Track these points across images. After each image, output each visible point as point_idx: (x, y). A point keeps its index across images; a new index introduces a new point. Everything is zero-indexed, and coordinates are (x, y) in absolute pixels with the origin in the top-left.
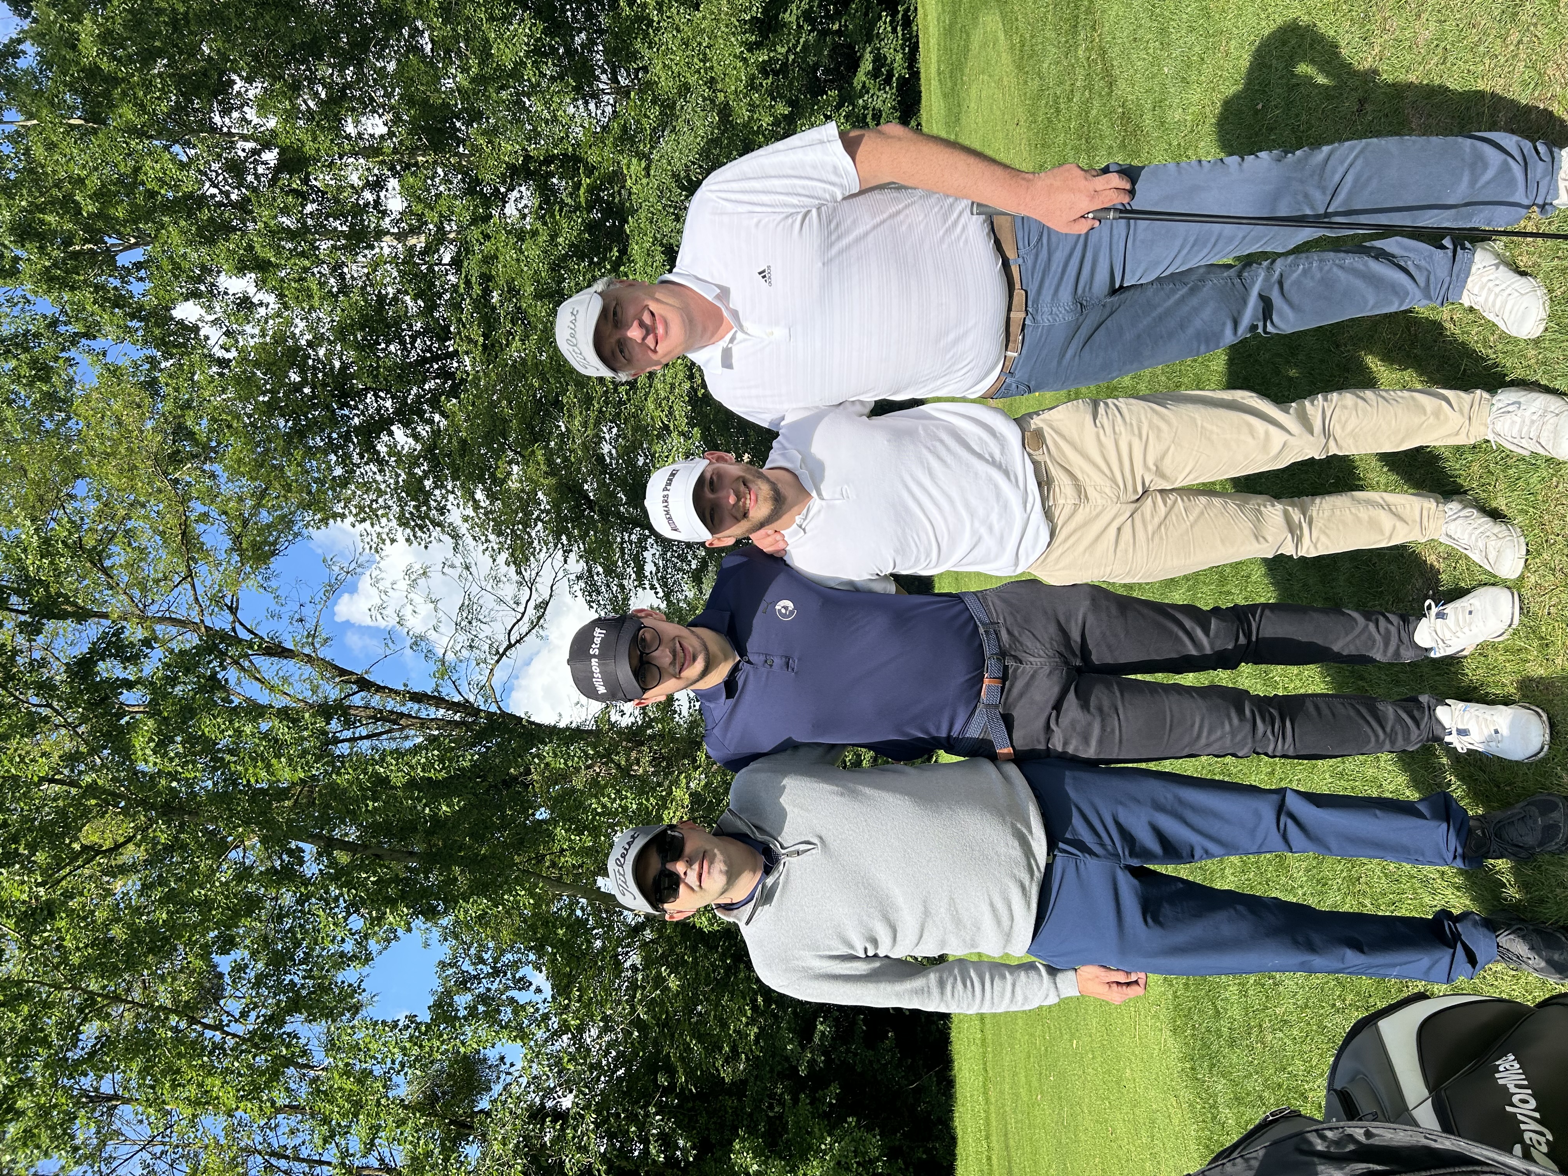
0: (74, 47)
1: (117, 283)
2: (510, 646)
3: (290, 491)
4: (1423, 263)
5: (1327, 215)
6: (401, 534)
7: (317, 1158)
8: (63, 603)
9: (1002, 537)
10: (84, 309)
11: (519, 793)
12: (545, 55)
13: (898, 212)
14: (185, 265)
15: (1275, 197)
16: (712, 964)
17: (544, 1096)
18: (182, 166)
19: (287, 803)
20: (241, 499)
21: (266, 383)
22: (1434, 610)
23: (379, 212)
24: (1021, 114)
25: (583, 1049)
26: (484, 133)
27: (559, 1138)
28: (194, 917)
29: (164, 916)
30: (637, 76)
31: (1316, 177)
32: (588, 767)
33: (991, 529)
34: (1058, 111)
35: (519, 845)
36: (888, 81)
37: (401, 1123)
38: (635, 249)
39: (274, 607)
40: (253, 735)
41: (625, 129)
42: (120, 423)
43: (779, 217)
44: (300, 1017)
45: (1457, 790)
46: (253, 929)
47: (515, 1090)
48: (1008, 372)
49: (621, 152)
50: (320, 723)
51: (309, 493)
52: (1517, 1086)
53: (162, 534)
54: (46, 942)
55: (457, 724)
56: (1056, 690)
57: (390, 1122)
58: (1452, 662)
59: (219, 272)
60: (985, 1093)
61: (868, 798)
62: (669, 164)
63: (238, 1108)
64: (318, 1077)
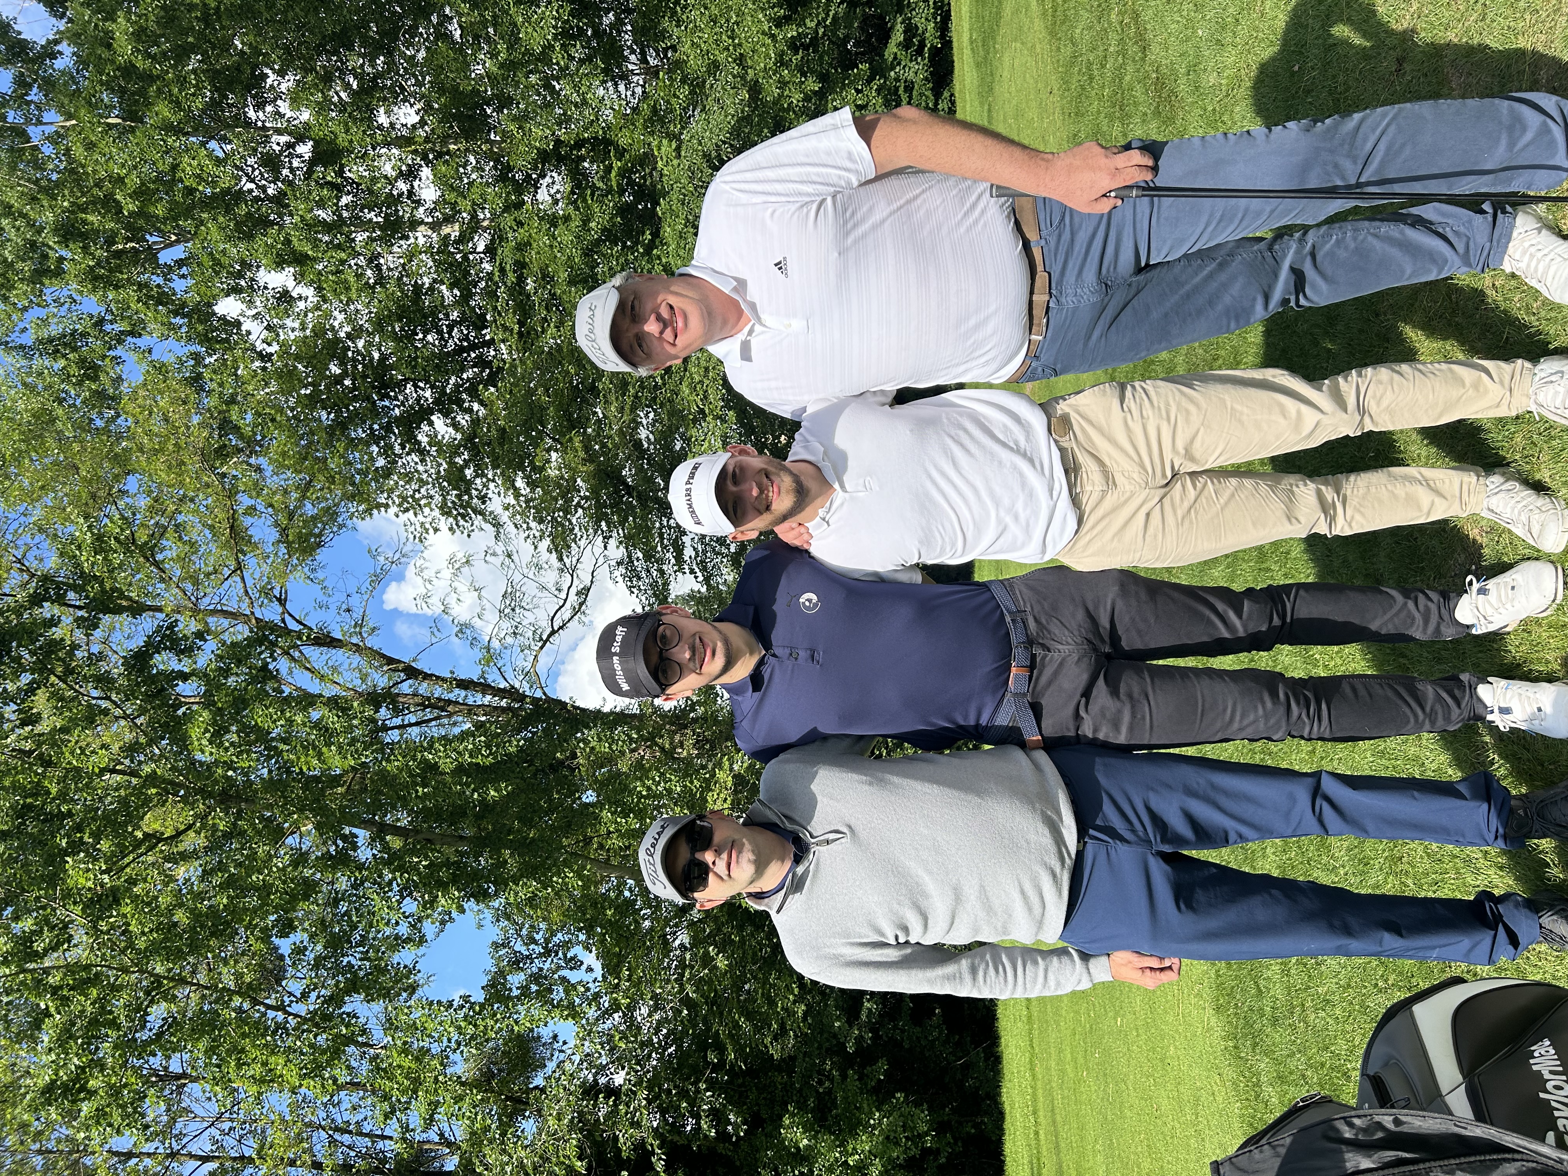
0: (109, 46)
1: (160, 280)
2: (553, 632)
3: (333, 483)
4: (1462, 229)
5: (1359, 185)
6: (444, 523)
7: (379, 1132)
8: (118, 598)
9: (1028, 525)
10: (129, 307)
11: (566, 777)
12: (573, 37)
13: (916, 198)
14: (225, 261)
15: (1305, 168)
16: (759, 943)
17: (597, 1073)
18: (219, 162)
19: (340, 790)
20: (286, 492)
21: (307, 376)
22: (1476, 586)
23: (413, 202)
24: (1055, 82)
25: (633, 1027)
26: (515, 119)
27: (614, 1112)
28: (253, 901)
29: (225, 901)
30: (666, 56)
31: (1346, 147)
32: (633, 751)
33: (1016, 518)
34: (1091, 78)
35: (567, 828)
36: (920, 52)
37: (459, 1099)
38: (667, 231)
39: (321, 597)
40: (304, 724)
41: (655, 110)
42: (166, 420)
43: (793, 207)
44: (358, 998)
45: (1500, 769)
46: (311, 912)
47: (568, 1066)
48: (1033, 355)
49: (652, 133)
50: (369, 712)
51: (353, 484)
52: (1551, 1072)
53: (211, 527)
54: (113, 927)
55: (503, 710)
56: (1085, 677)
57: (448, 1098)
58: (1495, 638)
59: (258, 267)
60: (1032, 1069)
61: (896, 786)
62: (700, 144)
63: (301, 1085)
64: (378, 1056)
